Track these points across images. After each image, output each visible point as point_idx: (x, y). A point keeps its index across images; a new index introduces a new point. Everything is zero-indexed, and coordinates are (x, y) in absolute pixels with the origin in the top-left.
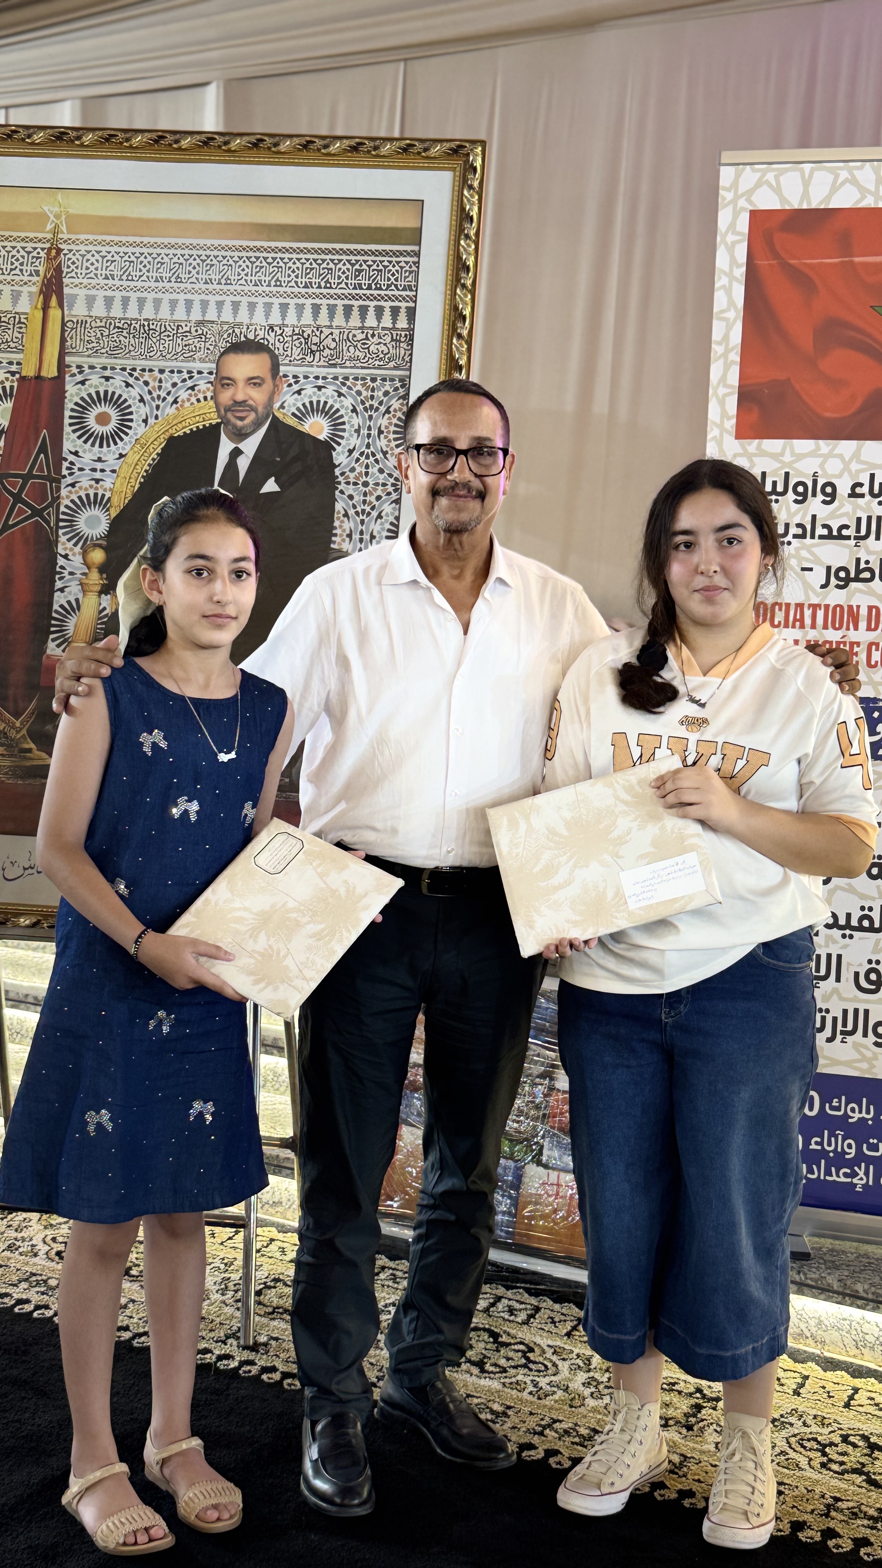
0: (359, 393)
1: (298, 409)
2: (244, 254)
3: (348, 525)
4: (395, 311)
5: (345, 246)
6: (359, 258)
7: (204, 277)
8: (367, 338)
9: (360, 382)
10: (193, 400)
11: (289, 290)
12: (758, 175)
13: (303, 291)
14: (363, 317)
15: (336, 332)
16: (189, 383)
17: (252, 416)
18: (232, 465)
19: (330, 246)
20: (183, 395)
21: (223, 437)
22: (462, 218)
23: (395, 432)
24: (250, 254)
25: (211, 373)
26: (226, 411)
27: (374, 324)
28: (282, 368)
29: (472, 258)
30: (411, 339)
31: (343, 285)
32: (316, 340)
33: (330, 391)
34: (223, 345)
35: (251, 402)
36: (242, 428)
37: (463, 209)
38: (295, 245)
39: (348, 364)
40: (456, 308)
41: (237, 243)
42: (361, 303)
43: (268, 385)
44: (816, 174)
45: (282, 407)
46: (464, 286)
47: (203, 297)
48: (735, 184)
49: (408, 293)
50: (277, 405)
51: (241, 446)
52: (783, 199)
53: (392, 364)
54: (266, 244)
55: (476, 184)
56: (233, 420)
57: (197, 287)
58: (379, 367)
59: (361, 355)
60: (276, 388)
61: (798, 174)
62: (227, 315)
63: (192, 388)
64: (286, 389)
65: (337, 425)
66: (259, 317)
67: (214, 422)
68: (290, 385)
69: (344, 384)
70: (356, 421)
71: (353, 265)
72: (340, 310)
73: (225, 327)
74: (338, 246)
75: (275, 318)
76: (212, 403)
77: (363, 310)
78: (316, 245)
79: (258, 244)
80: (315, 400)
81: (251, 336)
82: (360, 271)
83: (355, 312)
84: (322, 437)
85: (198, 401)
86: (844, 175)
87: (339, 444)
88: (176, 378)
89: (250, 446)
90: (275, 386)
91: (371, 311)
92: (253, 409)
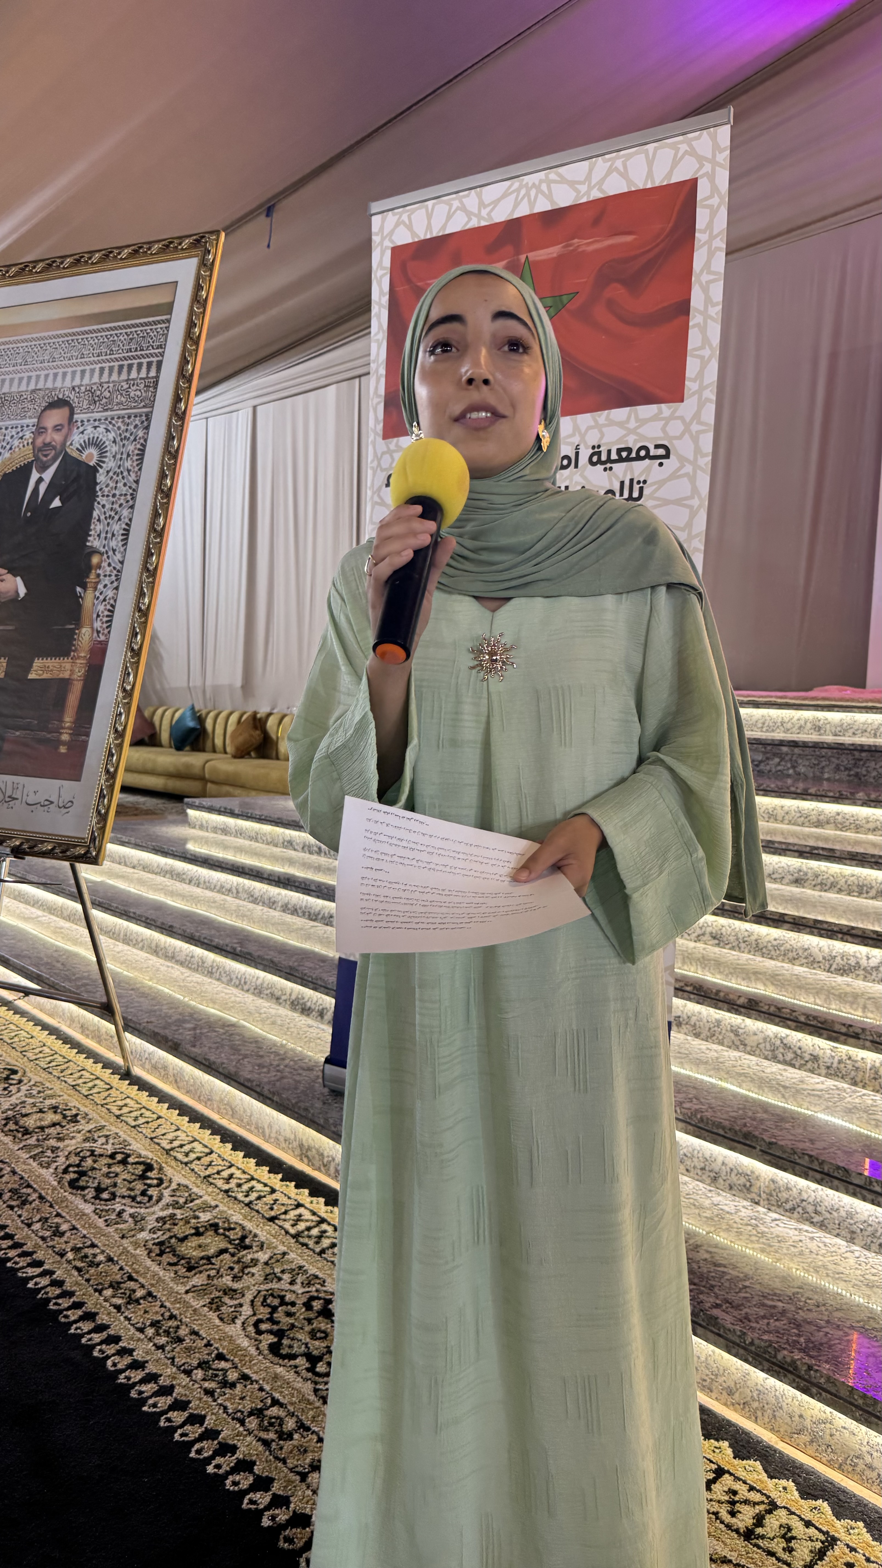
0: (119, 428)
1: (81, 445)
2: (65, 339)
3: (99, 527)
4: (149, 365)
5: (125, 323)
6: (133, 330)
7: (41, 358)
8: (129, 388)
9: (121, 420)
10: (21, 445)
11: (88, 360)
12: (397, 217)
13: (96, 359)
14: (129, 372)
15: (111, 385)
16: (21, 434)
17: (53, 452)
18: (36, 490)
19: (116, 324)
20: (16, 443)
21: (34, 471)
22: (198, 290)
23: (138, 455)
24: (69, 338)
25: (34, 426)
26: (38, 451)
27: (135, 376)
28: (76, 416)
30: (156, 384)
31: (120, 351)
32: (98, 393)
33: (101, 429)
34: (44, 404)
35: (53, 443)
36: (46, 462)
37: (199, 283)
38: (95, 327)
39: (115, 408)
40: (186, 357)
42: (130, 362)
43: (65, 429)
44: (436, 207)
45: (71, 444)
47: (38, 372)
48: (382, 228)
49: (160, 350)
50: (68, 443)
51: (43, 476)
52: (413, 233)
53: (143, 404)
54: (78, 330)
55: (209, 264)
56: (41, 457)
57: (36, 366)
58: (135, 408)
59: (124, 400)
60: (70, 430)
61: (424, 210)
62: (50, 383)
63: (21, 438)
64: (75, 431)
65: (102, 454)
66: (68, 382)
67: (30, 460)
68: (78, 428)
69: (110, 423)
70: (115, 449)
71: (128, 335)
72: (116, 369)
73: (47, 392)
74: (120, 324)
75: (77, 381)
76: (31, 447)
77: (130, 367)
78: (108, 325)
79: (74, 330)
80: (91, 437)
81: (61, 396)
82: (131, 339)
83: (125, 369)
84: (91, 464)
85: (24, 446)
86: (456, 204)
87: (101, 467)
88: (14, 433)
89: (48, 475)
91: (135, 366)
92: (54, 448)
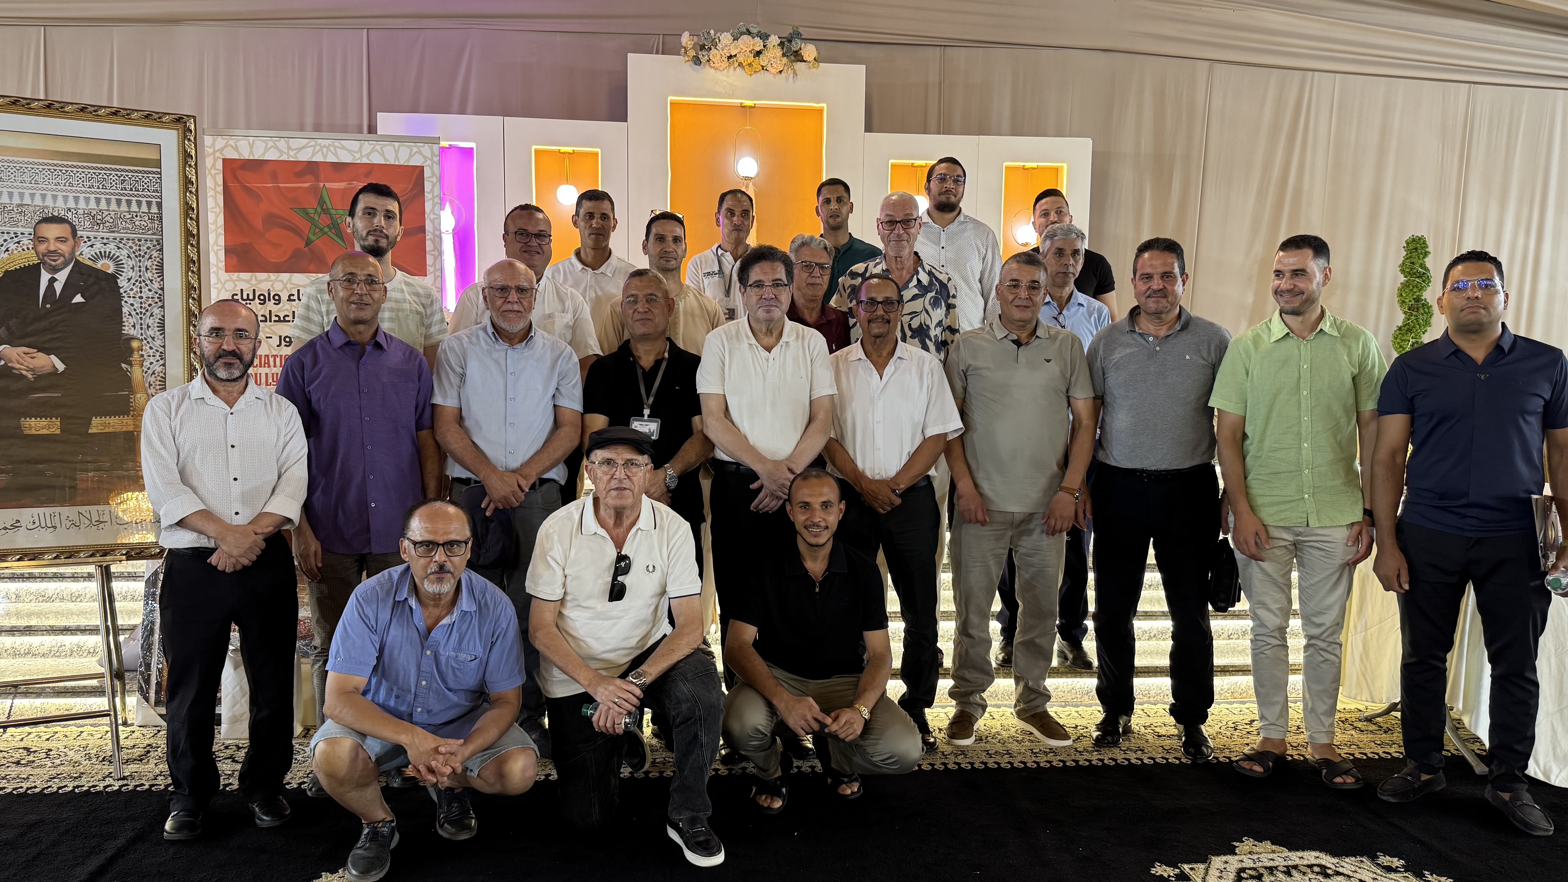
0: (131, 247)
2: (45, 167)
4: (149, 204)
5: (113, 167)
6: (123, 173)
7: (19, 179)
8: (133, 217)
9: (131, 241)
10: (20, 249)
11: (79, 189)
13: (88, 190)
14: (129, 206)
15: (113, 213)
16: (16, 240)
17: (62, 259)
18: (51, 287)
19: (104, 166)
20: (12, 246)
21: (43, 271)
22: (186, 156)
23: (156, 269)
24: (50, 167)
25: (30, 234)
26: (43, 256)
27: (137, 210)
28: (79, 232)
29: (194, 177)
30: (161, 218)
31: (114, 188)
32: (99, 217)
33: (112, 246)
34: (37, 218)
35: (60, 251)
36: (55, 266)
37: (186, 151)
38: (80, 164)
39: (122, 231)
40: (187, 203)
41: (41, 161)
42: (127, 198)
43: (71, 242)
45: (81, 254)
46: (191, 192)
47: (20, 190)
49: (156, 194)
50: (78, 253)
51: (56, 276)
53: (150, 232)
54: (60, 163)
55: (192, 138)
56: (49, 261)
57: (15, 184)
58: (143, 234)
59: (130, 227)
62: (38, 201)
63: (18, 243)
64: (82, 244)
65: (119, 264)
66: (60, 203)
67: (35, 262)
69: (121, 242)
70: (131, 263)
71: (119, 177)
72: (114, 201)
73: (38, 208)
75: (71, 204)
76: (33, 251)
77: (129, 203)
78: (94, 165)
79: (55, 162)
80: (102, 251)
81: (56, 214)
82: (124, 181)
83: (124, 203)
84: (109, 272)
88: (6, 236)
89: (62, 276)
90: (75, 242)
91: (134, 202)
92: (62, 255)
